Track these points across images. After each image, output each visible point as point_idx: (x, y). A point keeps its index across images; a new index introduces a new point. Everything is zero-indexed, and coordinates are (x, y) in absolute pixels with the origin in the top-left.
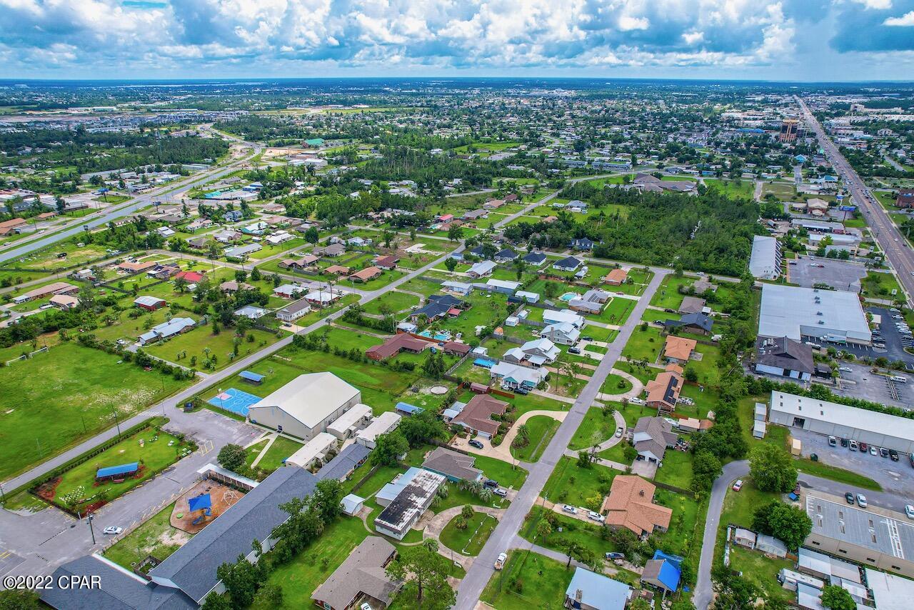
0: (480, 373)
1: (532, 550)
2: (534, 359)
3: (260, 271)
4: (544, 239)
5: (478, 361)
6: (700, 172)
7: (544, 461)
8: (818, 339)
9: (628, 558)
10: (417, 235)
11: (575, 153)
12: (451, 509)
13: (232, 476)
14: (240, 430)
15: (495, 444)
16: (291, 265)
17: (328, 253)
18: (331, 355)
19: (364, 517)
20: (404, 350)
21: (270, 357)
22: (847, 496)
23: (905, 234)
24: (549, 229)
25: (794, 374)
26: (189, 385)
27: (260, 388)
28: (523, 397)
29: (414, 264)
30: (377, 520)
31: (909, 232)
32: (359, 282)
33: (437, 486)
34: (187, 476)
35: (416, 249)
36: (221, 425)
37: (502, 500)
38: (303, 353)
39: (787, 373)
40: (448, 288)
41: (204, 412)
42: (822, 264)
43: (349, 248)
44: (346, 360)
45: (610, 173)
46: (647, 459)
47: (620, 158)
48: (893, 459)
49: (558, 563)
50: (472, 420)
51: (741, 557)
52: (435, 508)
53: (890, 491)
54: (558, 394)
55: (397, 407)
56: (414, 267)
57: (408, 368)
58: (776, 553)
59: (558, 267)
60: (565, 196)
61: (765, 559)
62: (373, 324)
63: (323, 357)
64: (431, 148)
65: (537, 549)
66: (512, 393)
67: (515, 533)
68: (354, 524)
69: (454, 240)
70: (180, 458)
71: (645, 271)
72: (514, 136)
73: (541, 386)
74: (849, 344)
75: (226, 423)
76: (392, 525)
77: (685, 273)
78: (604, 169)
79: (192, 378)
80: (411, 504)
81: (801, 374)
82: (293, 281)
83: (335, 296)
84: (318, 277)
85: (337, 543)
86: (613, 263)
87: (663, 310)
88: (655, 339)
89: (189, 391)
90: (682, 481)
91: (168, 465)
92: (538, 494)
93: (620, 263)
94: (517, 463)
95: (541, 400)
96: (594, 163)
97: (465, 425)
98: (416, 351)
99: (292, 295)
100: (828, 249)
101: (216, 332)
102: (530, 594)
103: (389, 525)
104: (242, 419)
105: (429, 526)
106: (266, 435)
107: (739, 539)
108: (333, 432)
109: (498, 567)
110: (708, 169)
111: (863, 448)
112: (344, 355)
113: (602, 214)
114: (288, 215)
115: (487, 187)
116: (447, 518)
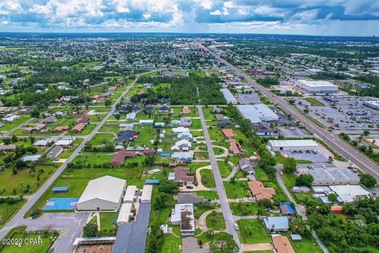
0: (166, 159)
1: (243, 219)
2: (184, 149)
3: (17, 136)
4: (149, 100)
5: (162, 155)
6: (183, 68)
7: (219, 186)
8: (264, 121)
9: (273, 209)
10: (89, 106)
11: (130, 64)
12: (202, 215)
13: (95, 239)
14: (75, 217)
15: (196, 185)
16: (32, 130)
17: (49, 121)
18: (92, 168)
19: (171, 232)
20: (126, 158)
21: (60, 177)
22: (308, 167)
23: (259, 83)
24: (149, 96)
25: (268, 134)
26: (22, 204)
27: (68, 193)
28: (191, 164)
29: (98, 119)
30: (182, 231)
31: (260, 83)
32: (77, 132)
33: (192, 208)
34: (66, 249)
35: (91, 113)
36: (62, 218)
37: (217, 205)
38: (76, 171)
39: (266, 134)
40: (123, 127)
41: (45, 216)
42: (246, 96)
43: (59, 117)
44: (102, 169)
45: (149, 71)
46: (250, 174)
47: (149, 65)
48: (309, 153)
49: (254, 220)
50: (182, 178)
51: (299, 196)
52: (197, 217)
53: (315, 162)
54: (202, 160)
55: (146, 182)
56: (98, 121)
57: (136, 165)
58: (307, 191)
59: (161, 111)
60: (140, 82)
61: (305, 194)
62: (102, 149)
63: (89, 170)
64: (61, 66)
65: (243, 218)
66: (185, 164)
67: (232, 215)
68: (170, 237)
69: (108, 106)
70: (53, 243)
71: (194, 107)
72: (96, 58)
73: (194, 158)
74: (273, 121)
75: (64, 216)
76: (189, 230)
77: (209, 106)
78: (147, 70)
79: (22, 200)
80: (189, 219)
81: (270, 133)
82: (41, 138)
83: (71, 141)
84: (52, 134)
85: (170, 247)
86: (181, 106)
87: (211, 120)
88: (218, 132)
89: (26, 208)
90: (265, 178)
91: (49, 249)
92: (227, 198)
93: (183, 106)
94: (209, 189)
95: (198, 163)
96: (140, 68)
97: (181, 181)
98: (132, 157)
99: (46, 145)
100: (245, 91)
101: (15, 173)
102: (254, 234)
103: (188, 230)
104: (73, 211)
105: (200, 225)
106: (92, 214)
107: (296, 190)
108: (128, 202)
109: (237, 230)
110: (185, 67)
111: (300, 152)
112: (100, 167)
113: (161, 87)
114: (6, 106)
115: (103, 82)
116: (204, 219)
